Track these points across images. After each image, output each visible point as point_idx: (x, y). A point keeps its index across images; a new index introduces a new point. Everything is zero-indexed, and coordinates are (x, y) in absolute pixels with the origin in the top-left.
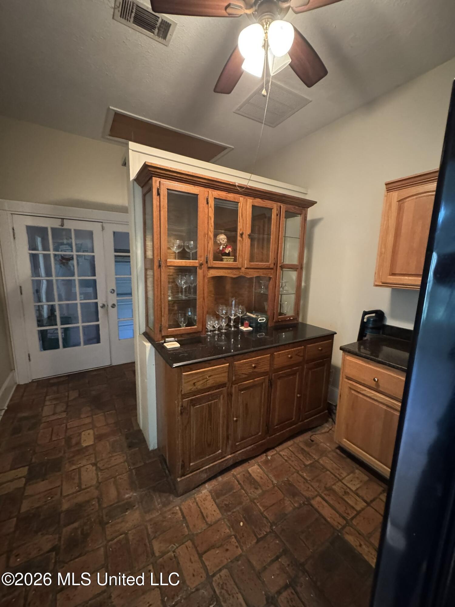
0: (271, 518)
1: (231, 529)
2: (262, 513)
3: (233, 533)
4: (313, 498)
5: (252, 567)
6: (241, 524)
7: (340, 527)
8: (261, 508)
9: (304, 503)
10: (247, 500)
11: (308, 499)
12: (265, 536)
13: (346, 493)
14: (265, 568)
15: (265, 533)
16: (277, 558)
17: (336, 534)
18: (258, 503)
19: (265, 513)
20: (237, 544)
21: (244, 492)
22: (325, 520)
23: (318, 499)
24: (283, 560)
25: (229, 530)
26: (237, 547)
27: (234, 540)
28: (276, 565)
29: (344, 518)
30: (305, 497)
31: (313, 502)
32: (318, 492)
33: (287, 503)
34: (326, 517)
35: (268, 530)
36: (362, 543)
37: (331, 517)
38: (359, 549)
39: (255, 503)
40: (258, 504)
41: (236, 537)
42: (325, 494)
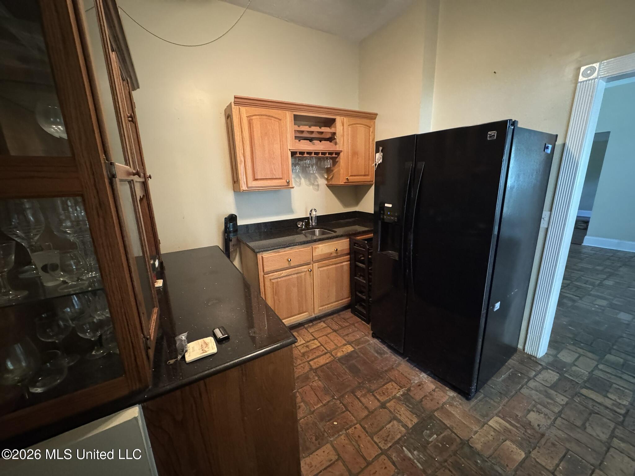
0: (328, 398)
1: (341, 433)
2: (324, 405)
3: (344, 432)
4: (311, 366)
5: (367, 416)
6: (335, 423)
7: (332, 357)
8: (319, 406)
9: (314, 373)
10: (311, 417)
11: (311, 369)
12: (343, 405)
13: (307, 347)
14: (366, 407)
15: (341, 404)
16: (358, 398)
17: (337, 361)
18: (314, 408)
19: (324, 402)
20: (353, 428)
21: (302, 420)
22: (327, 363)
23: (311, 363)
24: (359, 394)
25: (341, 435)
26: (355, 428)
27: (350, 431)
28: (363, 399)
29: (326, 353)
30: (310, 371)
31: (314, 367)
32: (306, 362)
33: (315, 384)
34: (325, 362)
35: (338, 402)
36: (341, 350)
37: (326, 360)
38: (345, 353)
39: (314, 411)
40: (316, 407)
41: (348, 429)
42: (308, 358)
